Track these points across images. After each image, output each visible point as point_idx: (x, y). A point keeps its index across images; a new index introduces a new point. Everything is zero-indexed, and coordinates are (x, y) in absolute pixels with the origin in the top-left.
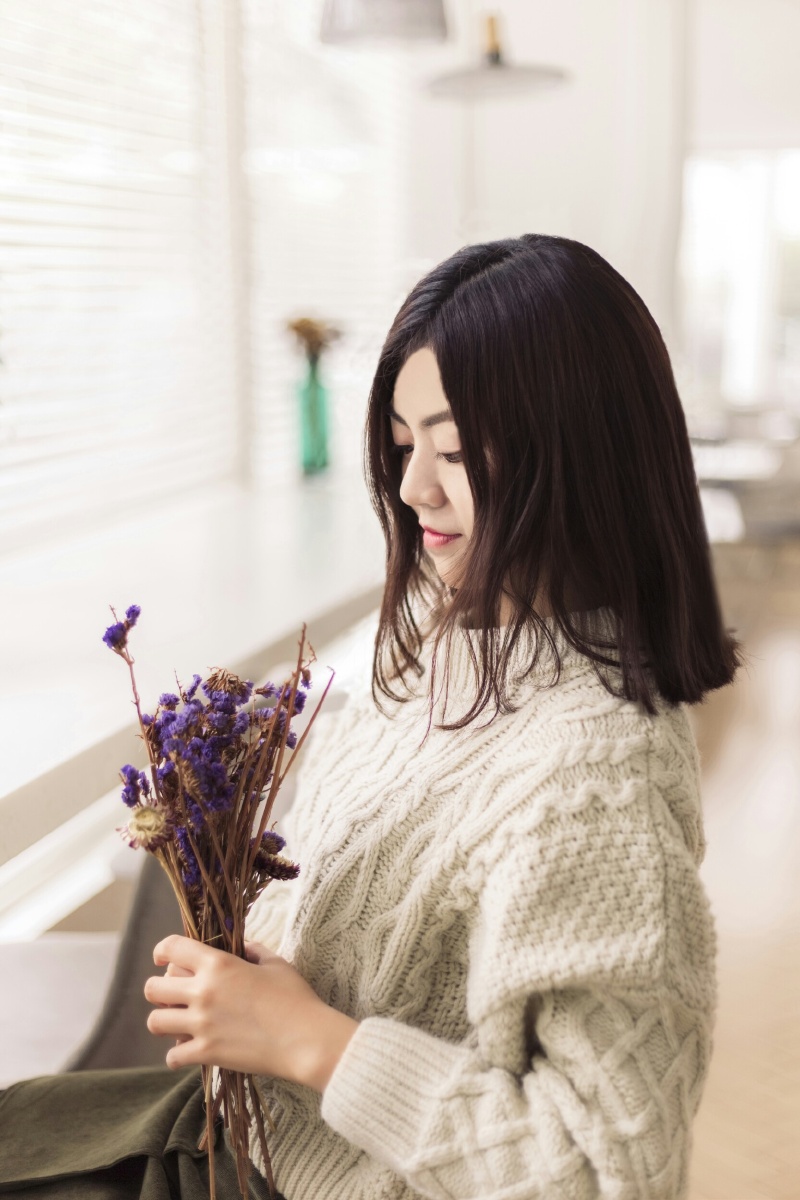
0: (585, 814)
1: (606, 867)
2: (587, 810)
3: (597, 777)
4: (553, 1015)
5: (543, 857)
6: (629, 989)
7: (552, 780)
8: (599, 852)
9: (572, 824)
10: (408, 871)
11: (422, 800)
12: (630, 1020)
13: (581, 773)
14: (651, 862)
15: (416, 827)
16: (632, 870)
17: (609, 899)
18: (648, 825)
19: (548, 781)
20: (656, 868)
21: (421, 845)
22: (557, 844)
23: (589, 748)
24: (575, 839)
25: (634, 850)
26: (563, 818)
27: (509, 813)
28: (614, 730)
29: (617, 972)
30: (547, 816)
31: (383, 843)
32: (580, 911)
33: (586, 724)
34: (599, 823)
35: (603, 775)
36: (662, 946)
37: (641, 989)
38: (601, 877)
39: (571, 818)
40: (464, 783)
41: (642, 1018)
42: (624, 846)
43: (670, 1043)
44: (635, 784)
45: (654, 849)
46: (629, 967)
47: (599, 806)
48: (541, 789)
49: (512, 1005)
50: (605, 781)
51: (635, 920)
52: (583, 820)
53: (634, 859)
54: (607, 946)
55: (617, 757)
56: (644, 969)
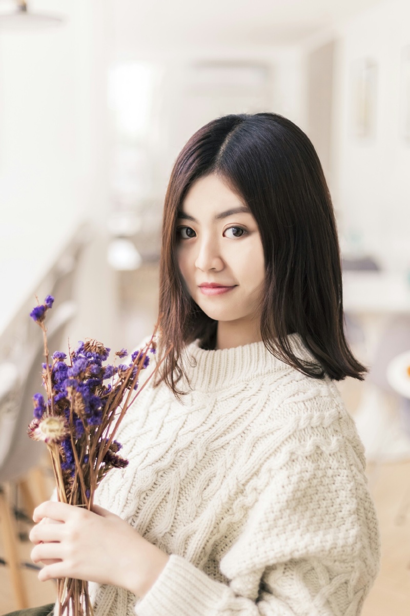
0: (312, 457)
1: (322, 488)
2: (314, 455)
3: (317, 435)
4: (284, 573)
5: (290, 481)
6: (335, 561)
7: (292, 437)
8: (319, 480)
9: (306, 462)
10: (201, 499)
11: (203, 455)
12: (328, 579)
13: (308, 433)
14: (349, 486)
15: (201, 472)
16: (336, 491)
17: (322, 508)
18: (346, 465)
19: (290, 437)
20: (351, 490)
21: (207, 482)
22: (298, 474)
23: (311, 418)
24: (307, 471)
25: (338, 479)
26: (300, 459)
27: (268, 458)
28: (321, 407)
29: (332, 551)
30: (290, 457)
31: (182, 483)
32: (308, 514)
33: (306, 403)
34: (319, 462)
35: (320, 434)
36: (358, 537)
37: (344, 561)
38: (319, 495)
39: (305, 459)
40: (230, 443)
41: (336, 578)
42: (332, 476)
43: (349, 595)
44: (338, 440)
45: (350, 479)
46: (339, 549)
47: (319, 452)
48: (286, 443)
49: (255, 572)
50: (322, 438)
51: (337, 521)
52: (311, 460)
53: (338, 484)
54: (324, 535)
55: (327, 423)
56: (349, 550)
